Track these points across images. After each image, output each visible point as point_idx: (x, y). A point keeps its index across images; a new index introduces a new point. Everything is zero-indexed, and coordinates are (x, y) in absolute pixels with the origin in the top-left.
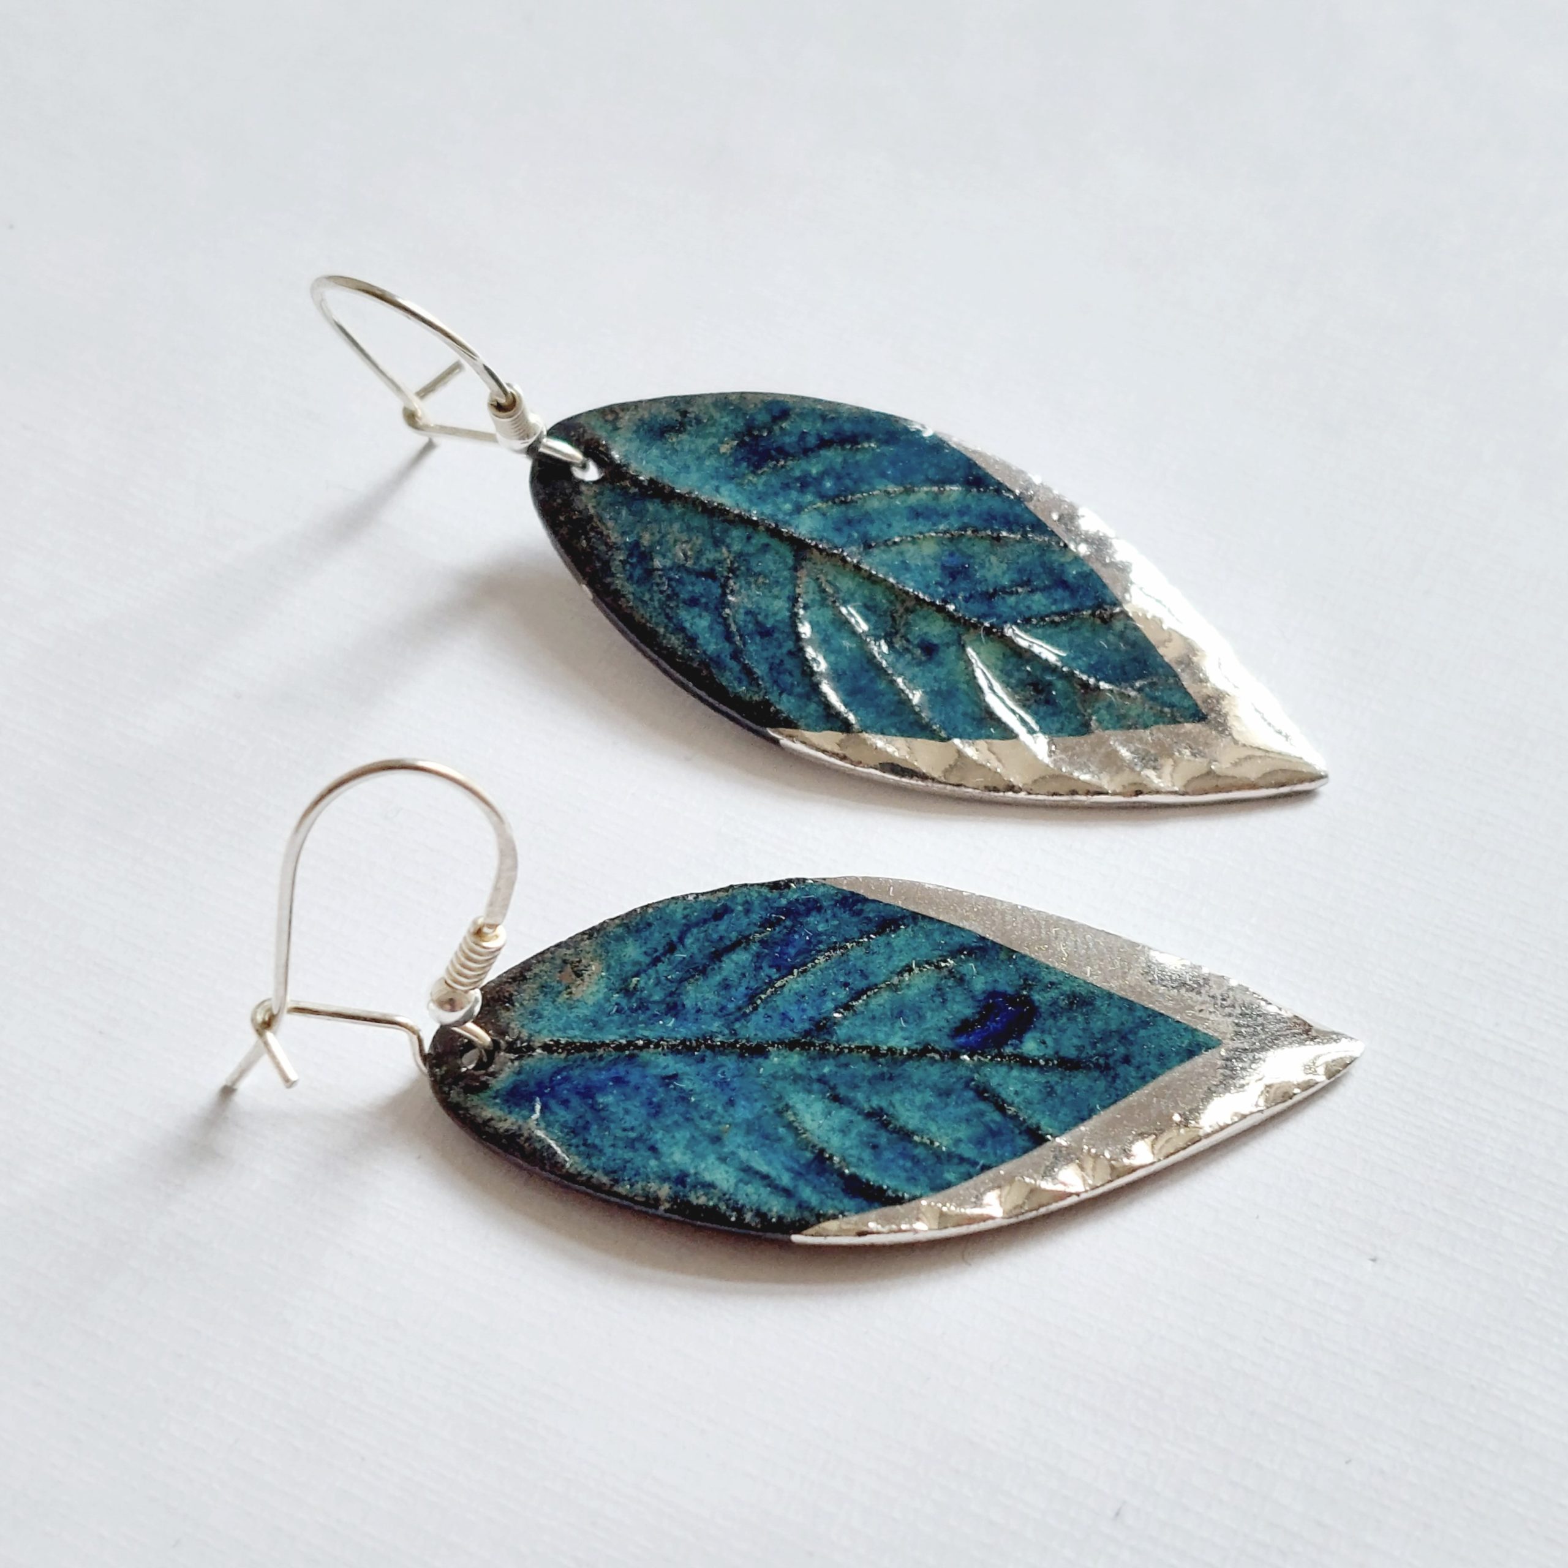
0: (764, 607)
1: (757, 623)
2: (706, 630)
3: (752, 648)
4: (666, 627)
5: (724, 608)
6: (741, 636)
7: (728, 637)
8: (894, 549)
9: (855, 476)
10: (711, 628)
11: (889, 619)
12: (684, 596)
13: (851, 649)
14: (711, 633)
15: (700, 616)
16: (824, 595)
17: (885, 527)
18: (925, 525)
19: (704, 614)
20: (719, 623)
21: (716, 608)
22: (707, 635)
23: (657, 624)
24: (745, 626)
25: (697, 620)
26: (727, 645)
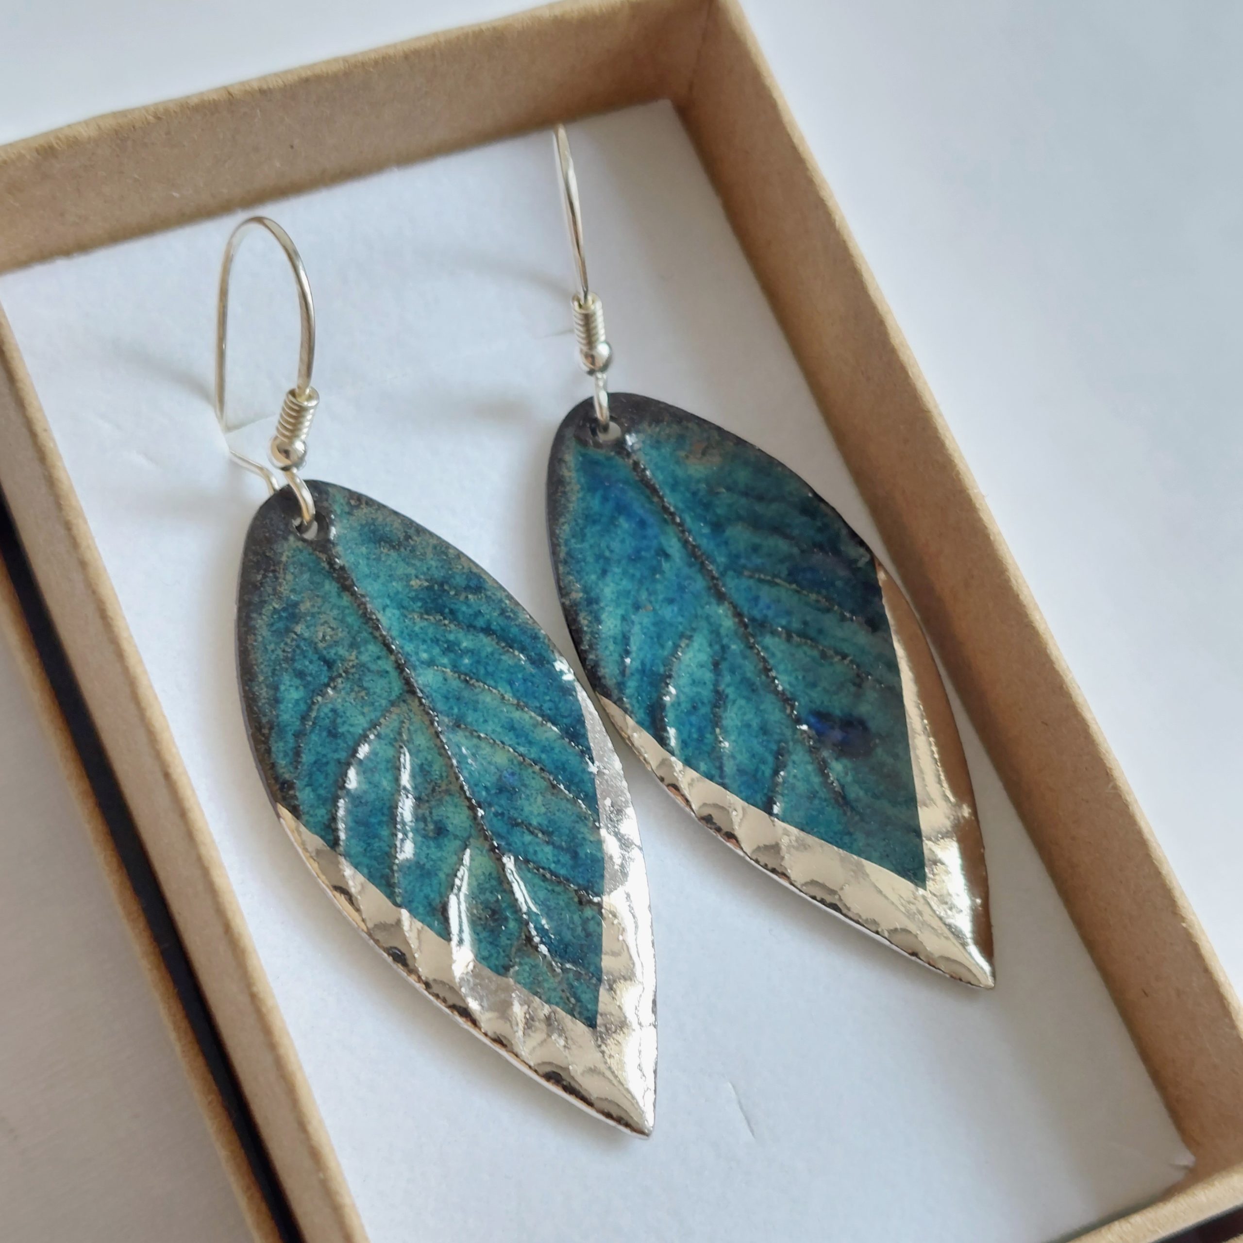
0: (348, 714)
1: (334, 722)
2: (293, 701)
3: (314, 737)
4: (266, 678)
5: (319, 695)
6: (314, 723)
7: (304, 718)
8: (475, 741)
9: (490, 669)
10: (297, 702)
11: (430, 787)
12: (298, 665)
13: (384, 790)
14: (294, 706)
15: (297, 688)
16: (398, 737)
17: (481, 720)
18: (511, 739)
19: (301, 688)
20: (306, 703)
21: (313, 691)
22: (290, 705)
23: (262, 671)
24: (323, 719)
25: (292, 690)
26: (298, 723)
